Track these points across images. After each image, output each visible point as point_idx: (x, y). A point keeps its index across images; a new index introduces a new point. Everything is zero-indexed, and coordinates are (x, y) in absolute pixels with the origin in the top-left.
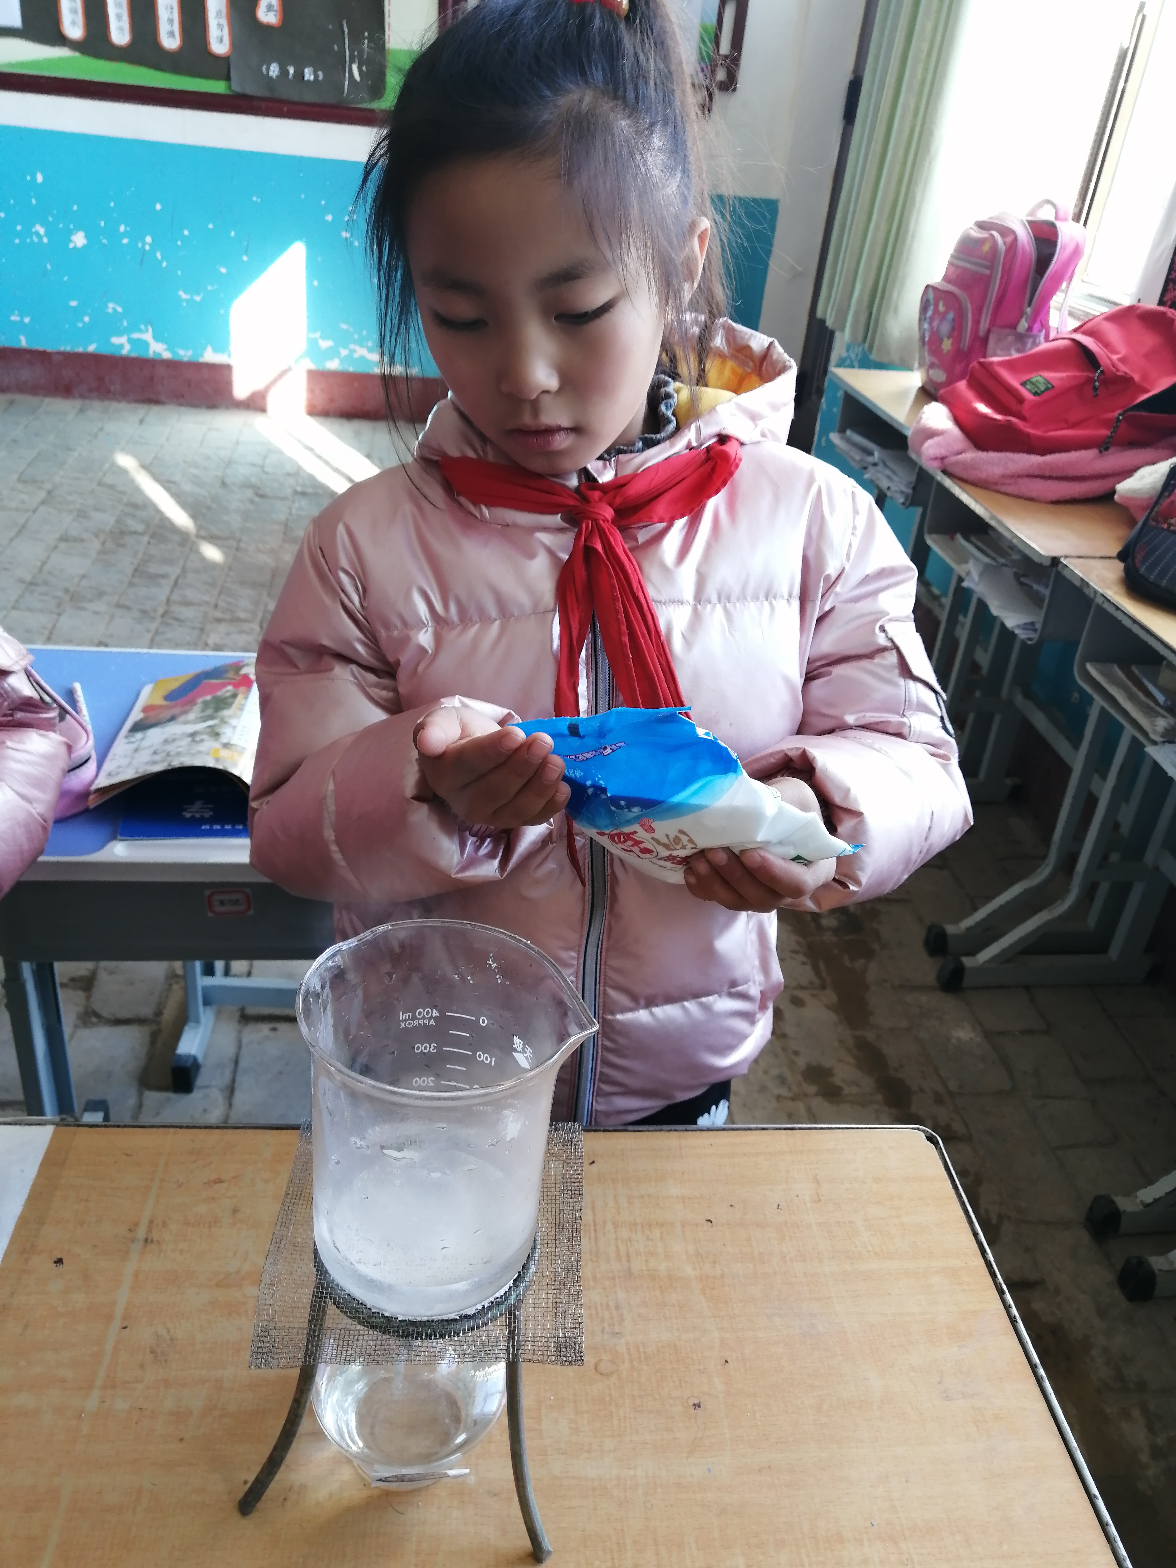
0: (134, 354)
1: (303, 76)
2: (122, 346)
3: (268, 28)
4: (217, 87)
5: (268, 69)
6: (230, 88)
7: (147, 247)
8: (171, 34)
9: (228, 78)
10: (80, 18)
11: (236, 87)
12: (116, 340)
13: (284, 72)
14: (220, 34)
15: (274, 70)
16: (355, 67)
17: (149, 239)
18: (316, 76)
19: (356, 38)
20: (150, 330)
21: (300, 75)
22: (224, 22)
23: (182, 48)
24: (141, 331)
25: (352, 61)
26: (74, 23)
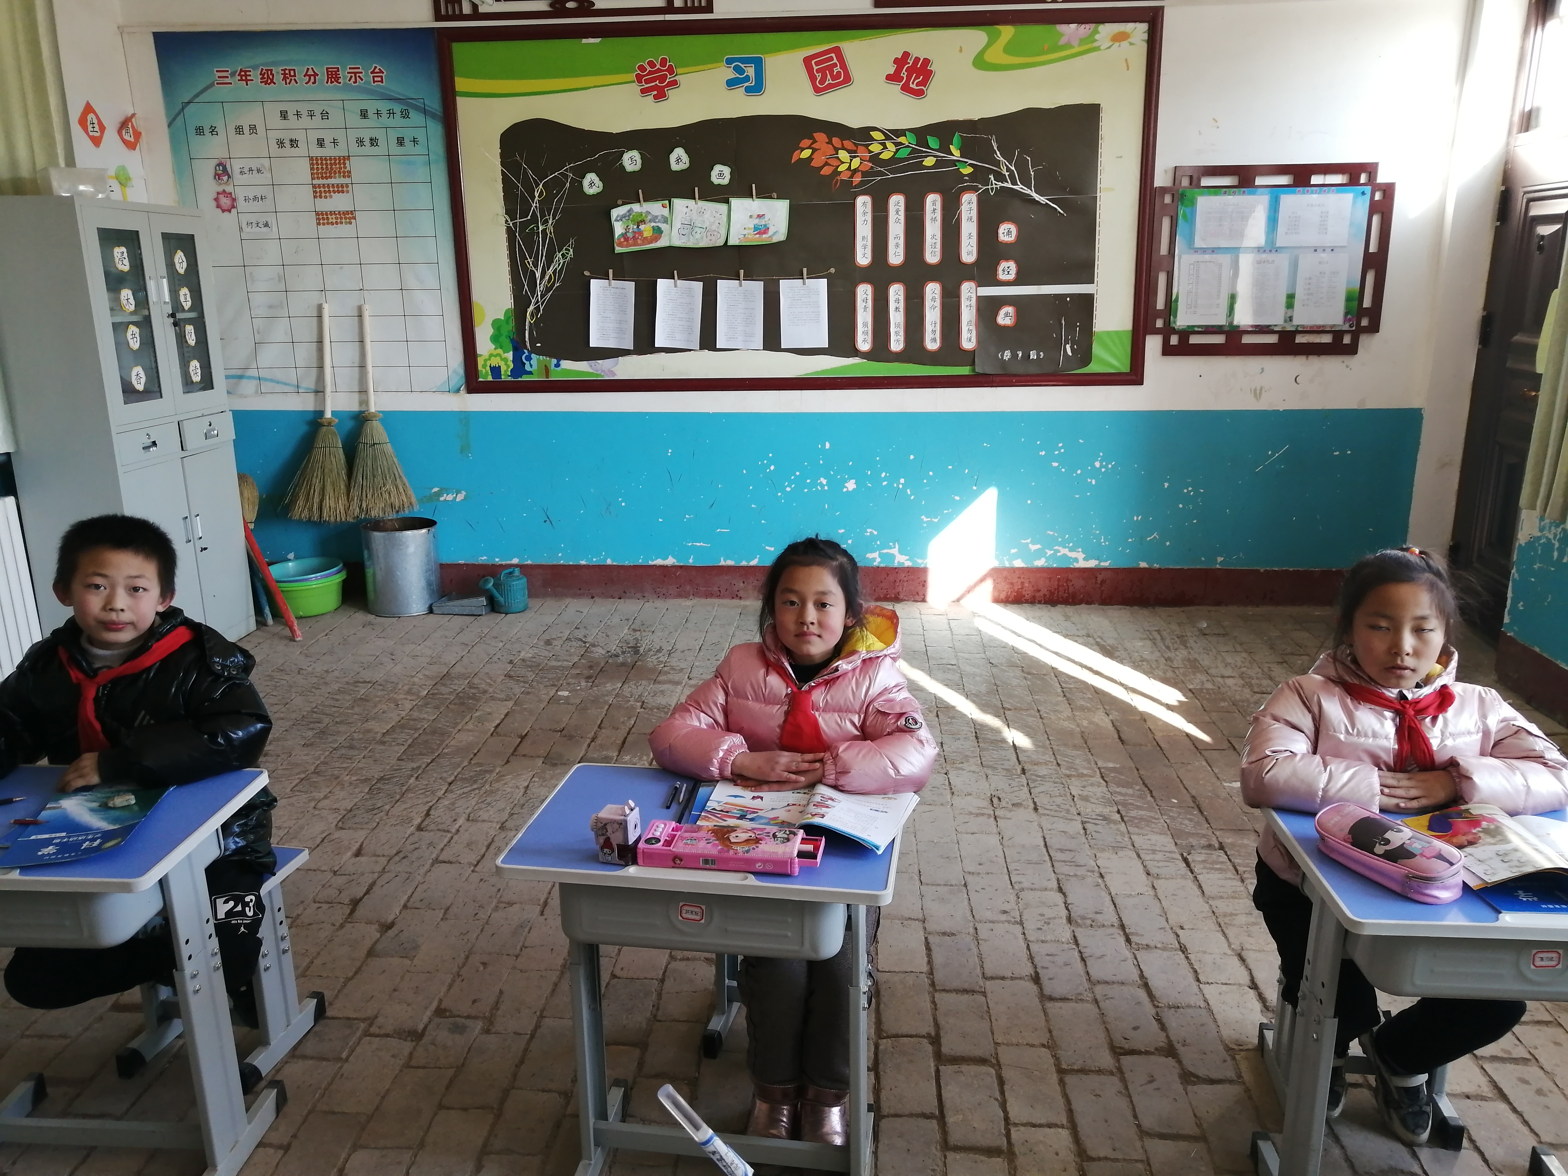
0: (882, 565)
1: (1029, 356)
2: (874, 559)
3: (1005, 328)
4: (965, 371)
5: (1002, 356)
6: (974, 370)
7: (901, 486)
8: (934, 340)
9: (973, 364)
10: (869, 338)
11: (979, 370)
12: (870, 556)
13: (1014, 356)
14: (969, 335)
15: (1007, 355)
16: (1068, 347)
17: (902, 481)
18: (1038, 355)
19: (1070, 327)
20: (897, 546)
21: (1027, 356)
22: (973, 328)
23: (940, 349)
24: (891, 548)
25: (1066, 343)
26: (864, 341)
